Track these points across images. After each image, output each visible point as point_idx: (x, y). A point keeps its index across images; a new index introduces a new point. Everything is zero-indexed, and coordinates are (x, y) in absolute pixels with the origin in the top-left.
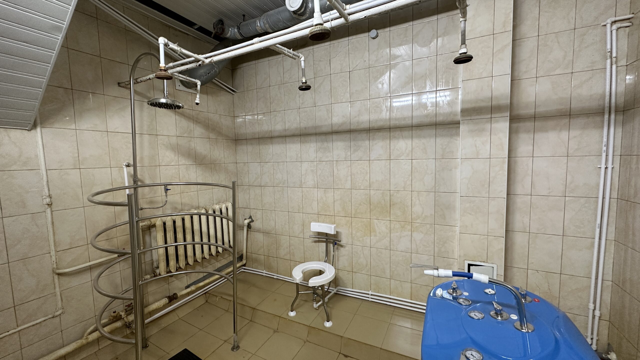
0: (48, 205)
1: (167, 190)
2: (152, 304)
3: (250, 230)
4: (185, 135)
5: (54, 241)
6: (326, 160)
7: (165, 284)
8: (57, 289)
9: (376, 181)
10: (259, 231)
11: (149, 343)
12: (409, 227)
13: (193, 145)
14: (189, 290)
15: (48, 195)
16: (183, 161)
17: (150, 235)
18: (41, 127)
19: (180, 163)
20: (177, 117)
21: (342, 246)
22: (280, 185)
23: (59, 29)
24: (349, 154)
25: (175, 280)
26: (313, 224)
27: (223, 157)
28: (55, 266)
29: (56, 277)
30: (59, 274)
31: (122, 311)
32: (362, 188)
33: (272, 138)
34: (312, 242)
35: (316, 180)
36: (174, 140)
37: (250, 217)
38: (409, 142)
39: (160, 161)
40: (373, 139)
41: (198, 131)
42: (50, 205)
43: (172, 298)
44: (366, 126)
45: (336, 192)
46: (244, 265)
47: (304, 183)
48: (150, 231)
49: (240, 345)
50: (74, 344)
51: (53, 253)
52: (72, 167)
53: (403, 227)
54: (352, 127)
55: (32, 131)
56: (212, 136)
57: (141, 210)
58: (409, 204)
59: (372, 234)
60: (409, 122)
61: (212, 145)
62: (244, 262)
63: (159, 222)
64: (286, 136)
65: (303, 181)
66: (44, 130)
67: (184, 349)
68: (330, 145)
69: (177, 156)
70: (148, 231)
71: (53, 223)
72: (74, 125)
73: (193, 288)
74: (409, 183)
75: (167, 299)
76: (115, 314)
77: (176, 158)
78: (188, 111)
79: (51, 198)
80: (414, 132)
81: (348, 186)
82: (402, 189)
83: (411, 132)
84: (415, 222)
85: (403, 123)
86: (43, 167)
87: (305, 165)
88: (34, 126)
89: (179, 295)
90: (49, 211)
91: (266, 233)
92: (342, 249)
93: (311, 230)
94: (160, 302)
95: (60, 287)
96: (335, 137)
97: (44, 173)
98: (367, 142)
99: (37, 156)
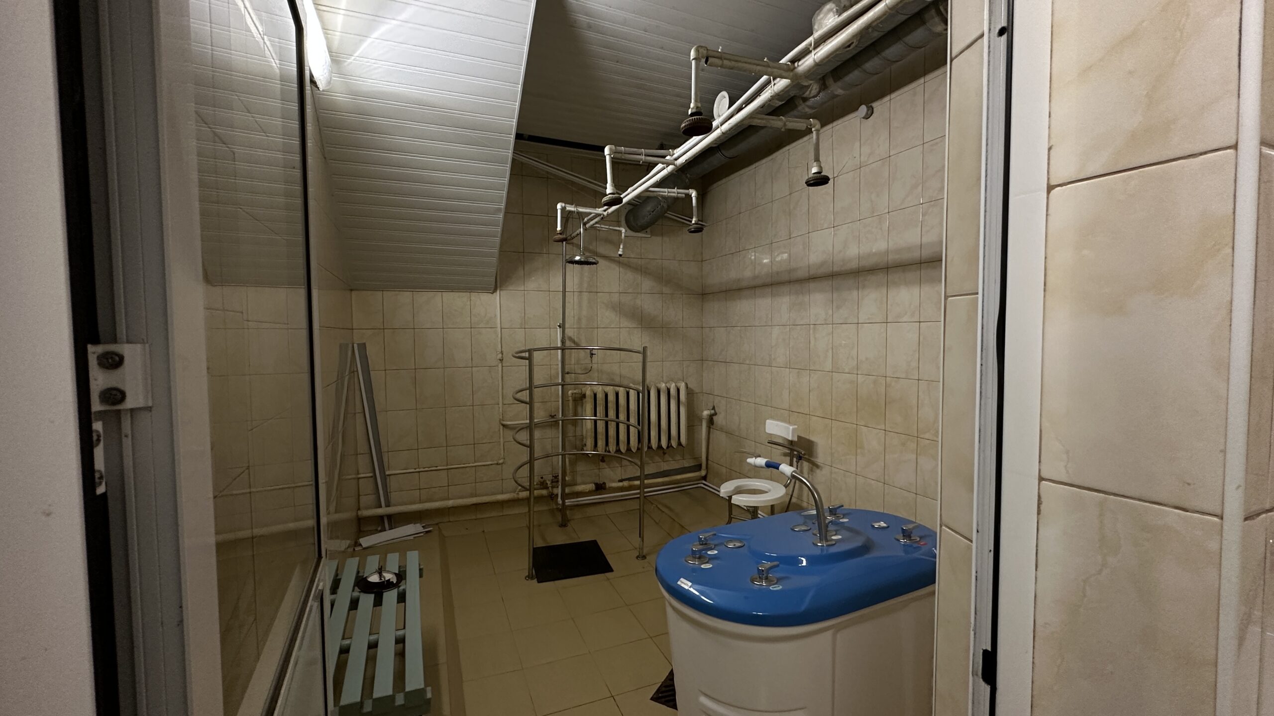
0: (500, 360)
1: (592, 354)
2: (579, 484)
3: (712, 427)
4: (630, 291)
5: (502, 393)
6: (801, 323)
7: (595, 468)
8: (502, 439)
9: (867, 359)
10: (721, 430)
11: (569, 525)
12: (914, 445)
13: (638, 302)
14: (621, 484)
15: (500, 351)
16: (625, 323)
17: (582, 406)
18: (500, 290)
19: (621, 326)
20: (621, 269)
21: (818, 466)
22: (748, 362)
23: (499, 210)
24: (830, 312)
25: (606, 467)
26: (769, 422)
27: (681, 318)
28: (501, 417)
29: (501, 427)
30: (504, 426)
31: (549, 480)
32: (847, 371)
33: (740, 289)
34: (781, 455)
35: (788, 356)
36: (615, 298)
37: (714, 408)
38: (916, 290)
39: (599, 322)
40: (864, 287)
41: (647, 284)
42: (501, 360)
43: (600, 488)
44: (854, 265)
45: (812, 375)
46: (704, 478)
47: (774, 359)
48: (582, 402)
49: (647, 557)
50: (508, 494)
51: (501, 405)
52: (519, 327)
53: (903, 444)
54: (836, 269)
55: (494, 294)
56: (666, 290)
57: (567, 374)
58: (915, 402)
59: (859, 451)
60: (916, 255)
61: (666, 303)
62: (703, 473)
63: (588, 393)
64: (755, 287)
65: (773, 356)
66: (503, 293)
67: (593, 539)
68: (806, 299)
69: (619, 315)
70: (581, 401)
71: (502, 378)
72: (523, 287)
73: (626, 484)
74: (914, 364)
75: (594, 485)
76: (542, 480)
77: (618, 319)
78: (635, 260)
79: (502, 354)
80: (923, 271)
81: (828, 366)
82: (903, 376)
83: (918, 272)
84: (922, 436)
85: (906, 256)
86: (499, 326)
87: (776, 331)
88: (495, 290)
89: (607, 486)
90: (500, 365)
91: (729, 433)
92: (818, 471)
93: (767, 431)
94: (586, 485)
95: (503, 439)
96: (812, 285)
97: (500, 330)
98: (855, 293)
99: (496, 316)
